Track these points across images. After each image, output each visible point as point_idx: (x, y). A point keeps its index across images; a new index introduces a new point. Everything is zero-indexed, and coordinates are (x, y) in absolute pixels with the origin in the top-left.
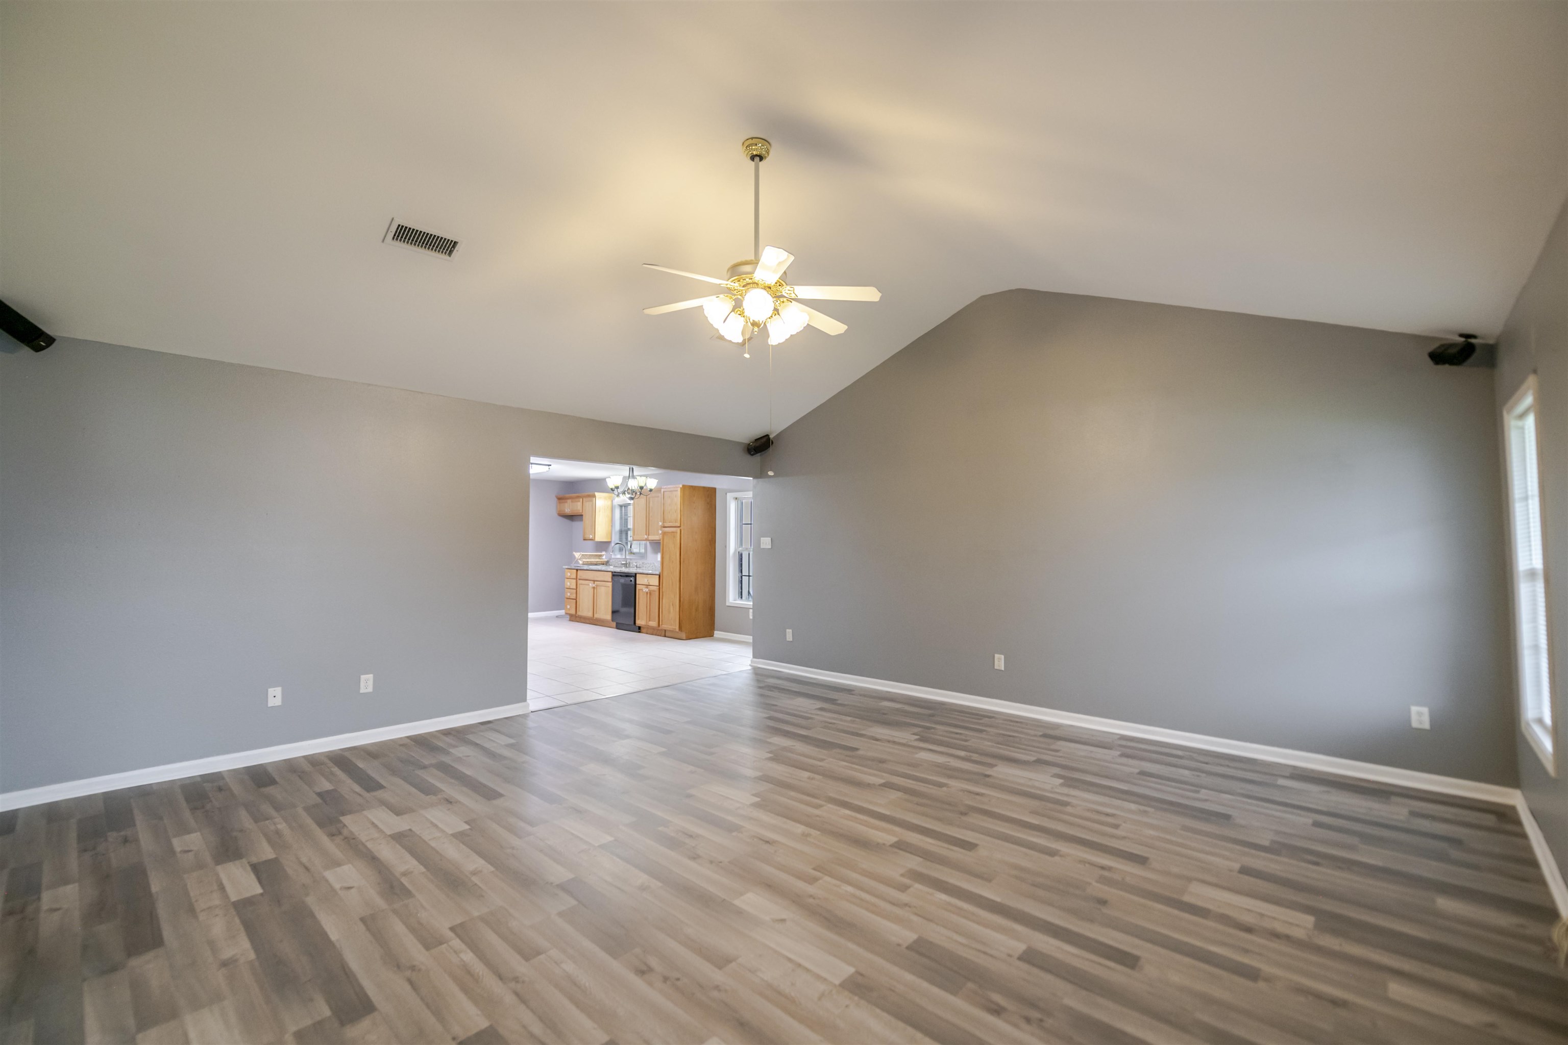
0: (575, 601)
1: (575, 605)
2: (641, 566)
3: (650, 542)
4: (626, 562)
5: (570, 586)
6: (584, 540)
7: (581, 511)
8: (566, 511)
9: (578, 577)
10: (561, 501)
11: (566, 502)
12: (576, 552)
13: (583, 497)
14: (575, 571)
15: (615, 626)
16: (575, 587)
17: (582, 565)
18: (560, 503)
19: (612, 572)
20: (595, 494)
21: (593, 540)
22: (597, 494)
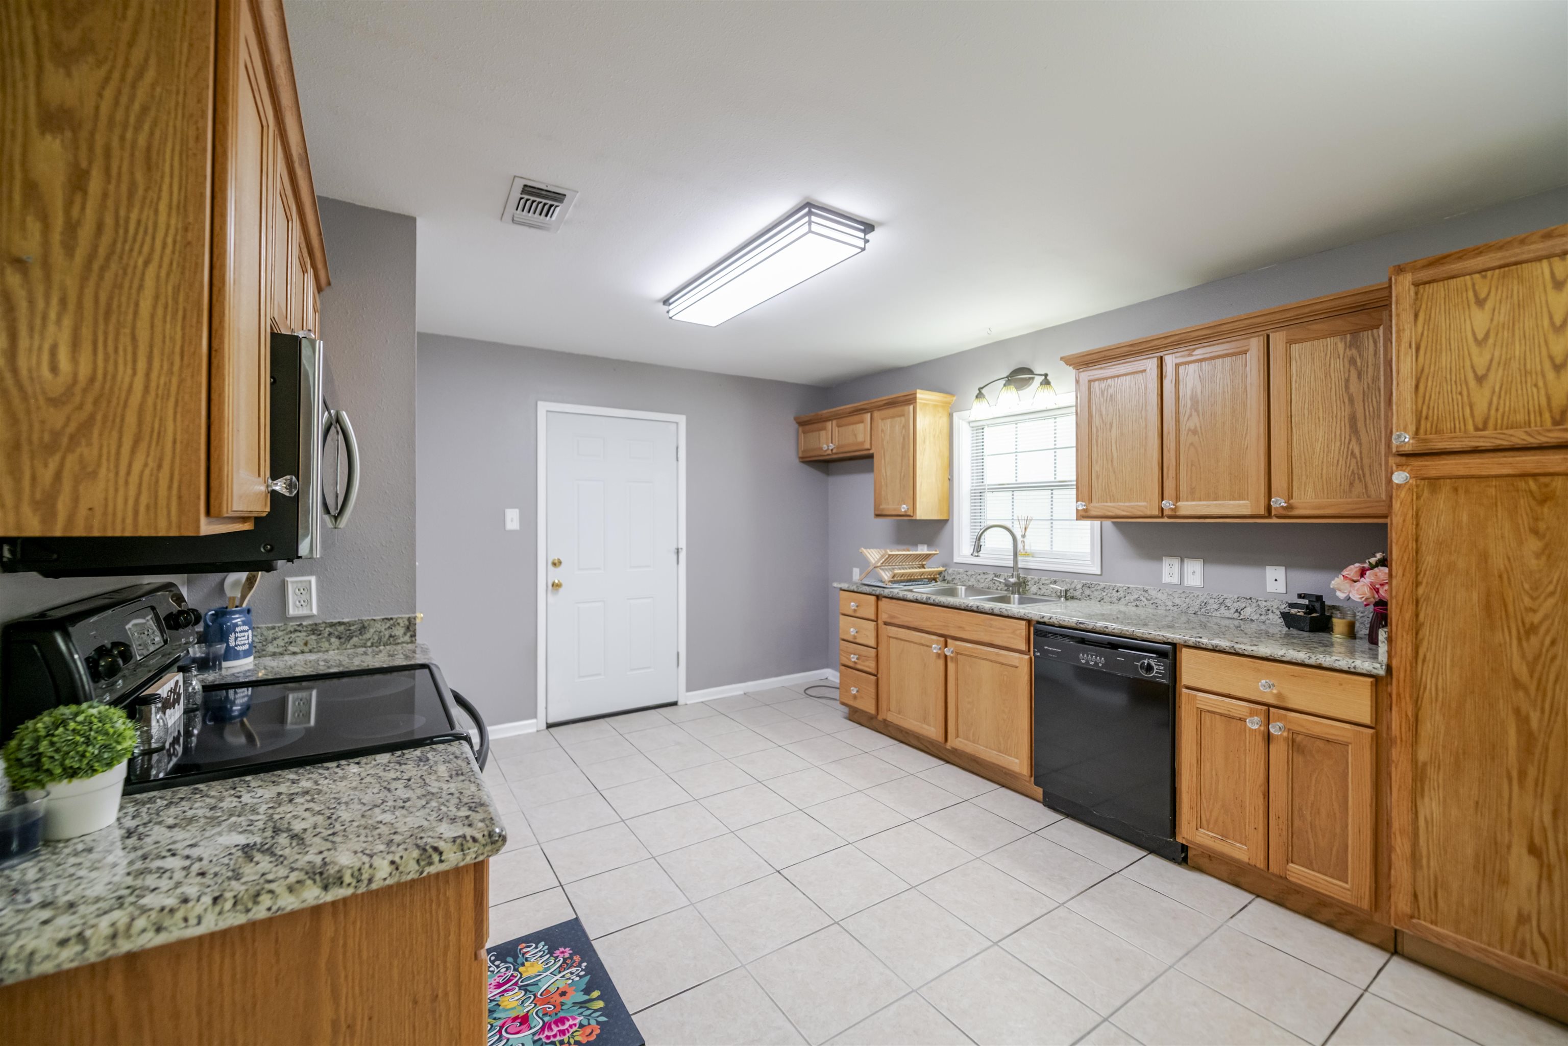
0: (874, 678)
1: (872, 690)
2: (1077, 594)
3: (1114, 523)
4: (1019, 577)
5: (855, 637)
6: (877, 516)
7: (867, 446)
8: (825, 447)
9: (884, 617)
10: (808, 427)
11: (824, 429)
12: (866, 548)
13: (870, 410)
14: (873, 598)
15: (1041, 797)
16: (872, 643)
17: (890, 585)
18: (804, 432)
19: (1029, 622)
20: (915, 394)
21: (909, 516)
22: (918, 396)
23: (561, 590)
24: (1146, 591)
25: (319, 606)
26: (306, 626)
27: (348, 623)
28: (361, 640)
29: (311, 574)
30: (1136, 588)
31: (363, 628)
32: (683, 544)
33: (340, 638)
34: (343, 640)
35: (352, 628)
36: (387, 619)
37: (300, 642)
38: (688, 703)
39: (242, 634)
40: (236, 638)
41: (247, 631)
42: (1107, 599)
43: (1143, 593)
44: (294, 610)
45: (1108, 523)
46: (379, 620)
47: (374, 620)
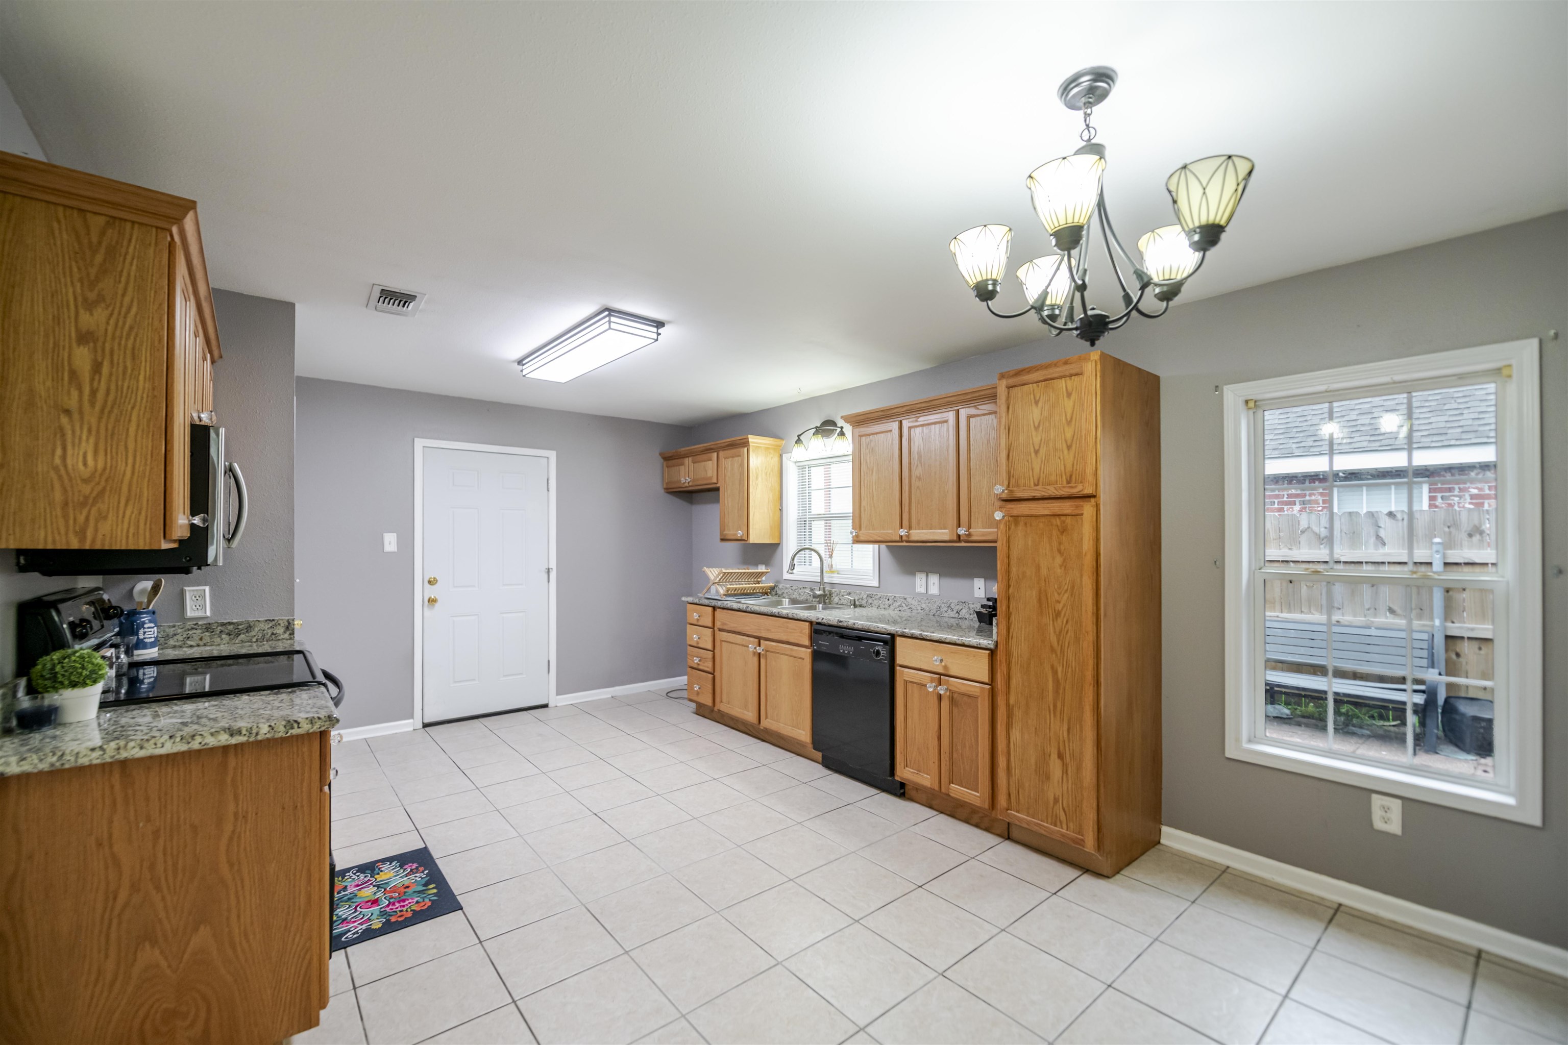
0: (711, 676)
1: (710, 687)
2: (864, 603)
3: (887, 546)
4: (824, 591)
5: (698, 643)
6: (722, 540)
7: (715, 481)
8: (683, 480)
9: (718, 624)
10: (671, 462)
11: (683, 464)
12: (708, 567)
13: (717, 449)
14: (710, 609)
15: (820, 759)
16: (710, 647)
17: (724, 598)
18: (668, 467)
19: (811, 623)
20: (748, 438)
21: (744, 540)
22: (750, 440)
23: (437, 605)
24: (905, 599)
25: (211, 609)
26: (201, 625)
27: (237, 623)
28: (248, 637)
29: (206, 585)
30: (900, 597)
31: (249, 628)
32: (553, 565)
33: (230, 635)
34: (232, 637)
35: (240, 627)
36: (269, 620)
37: (196, 638)
38: (558, 705)
39: (150, 630)
40: (145, 633)
41: (153, 628)
42: (882, 606)
43: (904, 600)
44: (191, 613)
45: (883, 546)
46: (263, 621)
47: (259, 621)
